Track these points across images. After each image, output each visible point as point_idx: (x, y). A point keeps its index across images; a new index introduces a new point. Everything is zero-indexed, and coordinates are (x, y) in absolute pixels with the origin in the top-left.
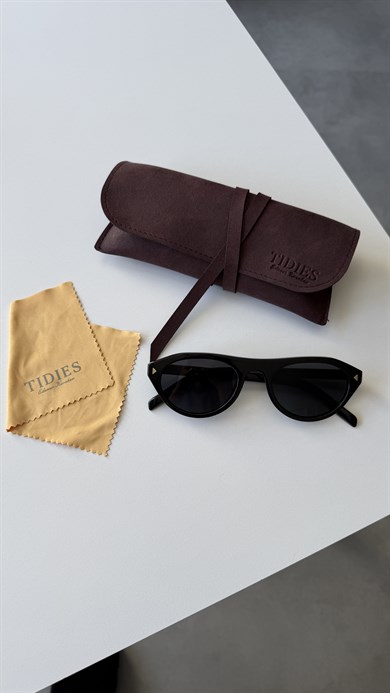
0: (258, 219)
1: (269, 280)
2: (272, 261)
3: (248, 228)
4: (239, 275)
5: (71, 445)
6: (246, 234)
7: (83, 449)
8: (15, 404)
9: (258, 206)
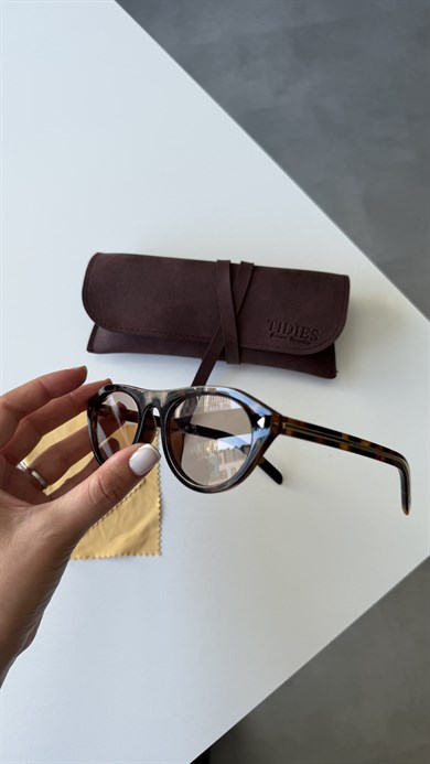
0: (247, 289)
2: (271, 329)
3: (240, 301)
5: (123, 554)
6: (238, 308)
7: (135, 554)
9: (244, 275)
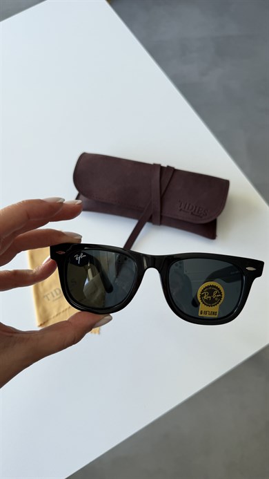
0: (169, 182)
1: (180, 218)
2: (180, 206)
3: (164, 189)
4: (161, 217)
6: (163, 191)
8: (41, 309)
9: (168, 175)
